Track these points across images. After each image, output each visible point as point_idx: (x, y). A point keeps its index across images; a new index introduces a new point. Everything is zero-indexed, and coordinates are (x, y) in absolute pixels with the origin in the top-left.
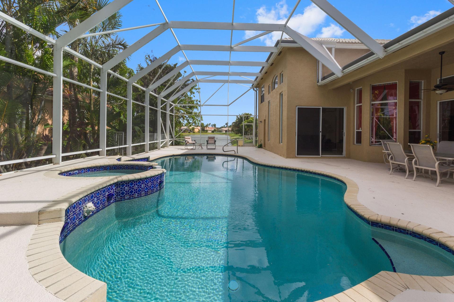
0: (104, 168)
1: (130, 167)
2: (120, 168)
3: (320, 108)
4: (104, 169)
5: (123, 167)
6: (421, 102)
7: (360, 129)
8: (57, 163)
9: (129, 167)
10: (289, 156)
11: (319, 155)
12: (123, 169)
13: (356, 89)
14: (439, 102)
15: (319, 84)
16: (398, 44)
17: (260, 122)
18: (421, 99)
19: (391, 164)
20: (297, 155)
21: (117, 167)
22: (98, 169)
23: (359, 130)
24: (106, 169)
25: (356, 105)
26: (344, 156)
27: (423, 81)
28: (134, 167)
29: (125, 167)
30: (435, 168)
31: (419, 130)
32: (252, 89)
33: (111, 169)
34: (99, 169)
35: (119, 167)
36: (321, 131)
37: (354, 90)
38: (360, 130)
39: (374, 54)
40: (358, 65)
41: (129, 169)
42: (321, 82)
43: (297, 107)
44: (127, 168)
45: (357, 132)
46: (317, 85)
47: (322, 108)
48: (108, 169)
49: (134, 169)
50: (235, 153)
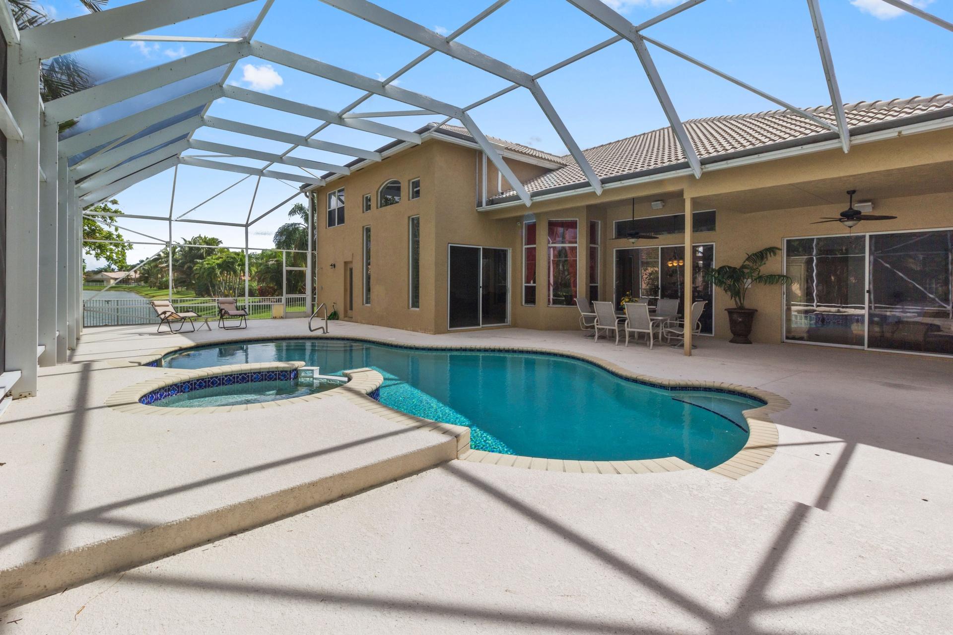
0: (178, 387)
1: (238, 377)
2: (212, 383)
3: (480, 248)
4: (179, 391)
5: (219, 380)
6: (598, 248)
7: (532, 282)
8: (24, 395)
9: (234, 378)
10: (438, 331)
11: (479, 325)
12: (219, 384)
13: (524, 222)
14: (615, 250)
15: (480, 209)
16: (619, 182)
17: (332, 265)
18: (598, 244)
19: (596, 330)
20: (450, 327)
21: (205, 382)
22: (166, 392)
23: (530, 283)
24: (181, 391)
25: (524, 247)
26: (508, 324)
27: (600, 222)
28: (248, 376)
29: (223, 379)
30: (649, 330)
31: (596, 285)
32: (303, 194)
33: (191, 389)
34: (168, 391)
35: (209, 381)
36: (481, 285)
37: (522, 223)
38: (532, 284)
39: (591, 186)
40: (559, 195)
41: (234, 382)
42: (485, 207)
43: (449, 245)
44: (230, 380)
45: (525, 286)
46: (477, 210)
47: (483, 249)
48: (187, 390)
49: (248, 381)
50: (324, 333)
